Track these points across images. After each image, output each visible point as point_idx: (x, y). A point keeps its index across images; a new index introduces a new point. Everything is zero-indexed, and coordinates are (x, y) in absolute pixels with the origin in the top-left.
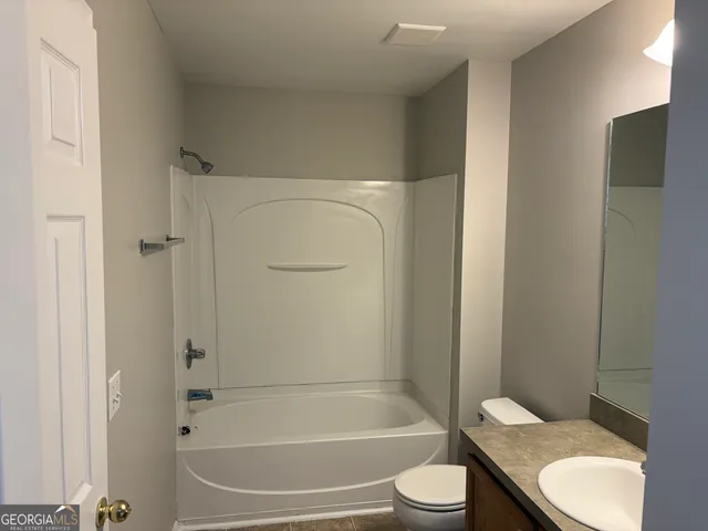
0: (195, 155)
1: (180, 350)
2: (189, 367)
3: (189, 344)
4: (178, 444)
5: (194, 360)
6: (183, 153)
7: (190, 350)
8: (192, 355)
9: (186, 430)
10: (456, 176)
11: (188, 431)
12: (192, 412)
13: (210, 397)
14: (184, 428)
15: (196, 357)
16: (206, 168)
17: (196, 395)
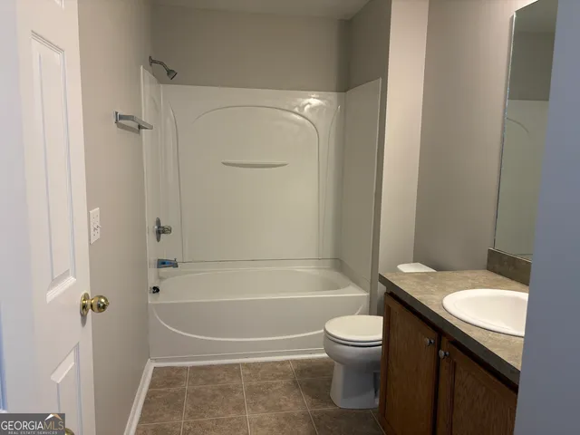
0: (161, 63)
1: (151, 226)
2: (158, 240)
3: (158, 222)
4: (149, 298)
5: (162, 235)
6: (152, 61)
7: (159, 227)
8: (161, 231)
9: (156, 290)
10: (381, 79)
11: (158, 290)
12: (161, 279)
13: (175, 265)
14: (154, 288)
15: (164, 232)
16: (171, 74)
17: (164, 263)
